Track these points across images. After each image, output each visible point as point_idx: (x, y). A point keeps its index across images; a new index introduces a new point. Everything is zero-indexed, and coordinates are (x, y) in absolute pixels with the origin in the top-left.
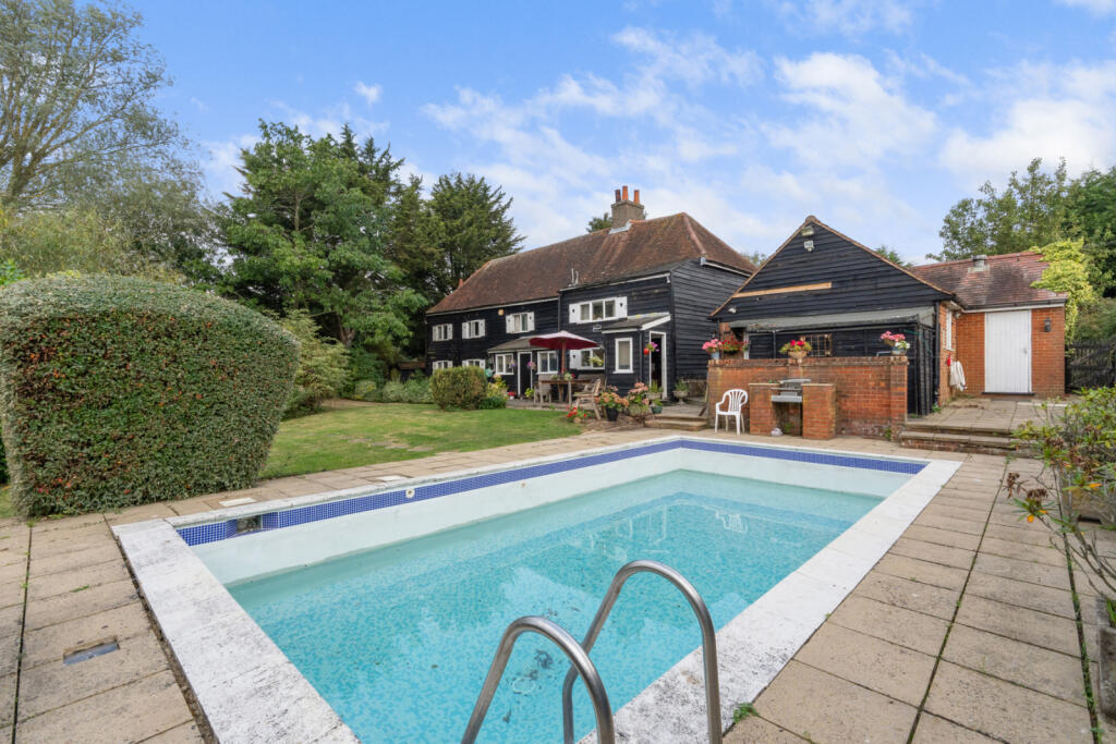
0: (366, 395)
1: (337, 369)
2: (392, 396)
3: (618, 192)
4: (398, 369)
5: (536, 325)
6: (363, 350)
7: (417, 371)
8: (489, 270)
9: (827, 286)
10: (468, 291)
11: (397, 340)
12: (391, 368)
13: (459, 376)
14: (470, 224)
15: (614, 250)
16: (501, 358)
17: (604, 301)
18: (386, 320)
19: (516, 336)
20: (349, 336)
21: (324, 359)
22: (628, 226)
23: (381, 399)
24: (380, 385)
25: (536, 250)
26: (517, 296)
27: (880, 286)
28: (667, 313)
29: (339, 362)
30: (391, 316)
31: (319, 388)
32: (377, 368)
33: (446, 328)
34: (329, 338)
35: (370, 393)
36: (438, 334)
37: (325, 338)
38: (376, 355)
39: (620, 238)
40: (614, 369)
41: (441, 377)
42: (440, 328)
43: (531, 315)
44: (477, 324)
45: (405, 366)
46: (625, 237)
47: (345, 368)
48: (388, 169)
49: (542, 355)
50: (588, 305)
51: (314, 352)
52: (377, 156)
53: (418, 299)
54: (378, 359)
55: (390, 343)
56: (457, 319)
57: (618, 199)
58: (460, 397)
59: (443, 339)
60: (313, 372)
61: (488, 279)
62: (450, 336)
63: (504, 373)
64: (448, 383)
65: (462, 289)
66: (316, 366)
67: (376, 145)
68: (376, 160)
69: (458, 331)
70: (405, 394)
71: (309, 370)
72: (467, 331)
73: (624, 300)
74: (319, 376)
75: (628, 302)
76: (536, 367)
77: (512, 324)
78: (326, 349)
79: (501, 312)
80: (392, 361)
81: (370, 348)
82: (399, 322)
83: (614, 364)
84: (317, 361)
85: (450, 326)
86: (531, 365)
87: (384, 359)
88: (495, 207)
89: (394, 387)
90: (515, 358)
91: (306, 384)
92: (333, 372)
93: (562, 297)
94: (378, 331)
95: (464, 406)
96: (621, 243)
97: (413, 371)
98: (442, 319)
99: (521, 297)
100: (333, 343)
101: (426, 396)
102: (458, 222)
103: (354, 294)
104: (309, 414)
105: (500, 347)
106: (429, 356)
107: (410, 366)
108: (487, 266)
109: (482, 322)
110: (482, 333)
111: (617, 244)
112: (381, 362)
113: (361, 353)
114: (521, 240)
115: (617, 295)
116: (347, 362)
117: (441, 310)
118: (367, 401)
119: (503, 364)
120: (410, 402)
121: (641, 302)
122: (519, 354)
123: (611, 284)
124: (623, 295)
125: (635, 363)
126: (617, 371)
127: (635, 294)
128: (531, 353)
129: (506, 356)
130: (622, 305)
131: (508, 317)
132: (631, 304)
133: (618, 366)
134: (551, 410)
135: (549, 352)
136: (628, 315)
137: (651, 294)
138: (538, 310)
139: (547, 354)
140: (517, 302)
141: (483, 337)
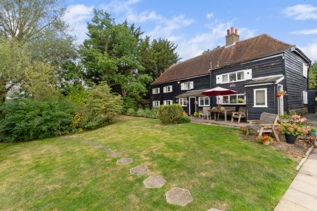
0: (131, 114)
1: (118, 106)
2: (140, 115)
3: (228, 31)
4: (141, 104)
5: (194, 87)
6: (129, 98)
7: (148, 104)
8: (172, 68)
10: (165, 76)
11: (141, 94)
12: (139, 103)
13: (171, 109)
14: (164, 53)
15: (229, 54)
16: (181, 100)
17: (236, 72)
18: (138, 85)
19: (185, 91)
20: (125, 93)
21: (113, 102)
22: (234, 44)
23: (136, 115)
24: (136, 110)
25: (191, 59)
26: (185, 75)
28: (282, 75)
29: (119, 103)
30: (140, 84)
31: (111, 114)
32: (134, 104)
33: (157, 89)
34: (115, 93)
35: (132, 113)
36: (154, 92)
37: (114, 93)
38: (134, 99)
39: (231, 49)
40: (253, 105)
41: (163, 110)
42: (155, 89)
43: (192, 83)
44: (169, 87)
45: (143, 103)
46: (234, 48)
47: (122, 105)
48: (138, 35)
49: (200, 98)
50: (227, 75)
51: (110, 99)
52: (135, 30)
53: (149, 78)
54: (135, 100)
55: (138, 95)
56: (161, 86)
57: (228, 33)
58: (172, 118)
59: (156, 93)
60: (108, 107)
61: (172, 71)
62: (159, 92)
63: (183, 106)
64: (166, 112)
65: (162, 76)
66: (110, 105)
67: (135, 26)
68: (134, 31)
69: (162, 90)
70: (145, 114)
71: (107, 107)
72: (165, 90)
73: (250, 71)
74: (111, 109)
75: (252, 71)
76: (198, 103)
77: (184, 87)
78: (114, 97)
79: (179, 82)
80: (139, 101)
81: (132, 97)
82: (142, 86)
83: (253, 102)
84: (110, 103)
85: (159, 89)
86: (196, 102)
87: (136, 101)
88: (172, 48)
89: (140, 111)
90: (188, 99)
91: (106, 112)
92: (117, 107)
93: (212, 73)
94: (134, 90)
95: (173, 123)
96: (232, 51)
97: (146, 104)
98: (156, 86)
99: (187, 76)
100: (117, 95)
101: (153, 115)
102: (160, 53)
103: (126, 76)
104: (108, 125)
105: (180, 95)
106: (151, 99)
107: (145, 103)
108: (171, 67)
109: (171, 87)
110: (171, 90)
111: (230, 52)
112: (135, 101)
113: (129, 99)
114: (181, 59)
115: (245, 69)
116: (123, 103)
117: (155, 83)
118: (131, 116)
119: (182, 102)
120: (147, 117)
121: (261, 71)
122: (189, 98)
123: (241, 64)
124: (249, 68)
125: (269, 102)
126: (255, 106)
127: (257, 67)
128: (195, 97)
129: (184, 99)
130: (248, 73)
131: (182, 84)
132: (254, 72)
133: (256, 103)
134: (217, 125)
135: (204, 97)
136: (253, 78)
137: (269, 66)
138: (196, 80)
139: (203, 98)
140: (185, 78)
141: (171, 92)
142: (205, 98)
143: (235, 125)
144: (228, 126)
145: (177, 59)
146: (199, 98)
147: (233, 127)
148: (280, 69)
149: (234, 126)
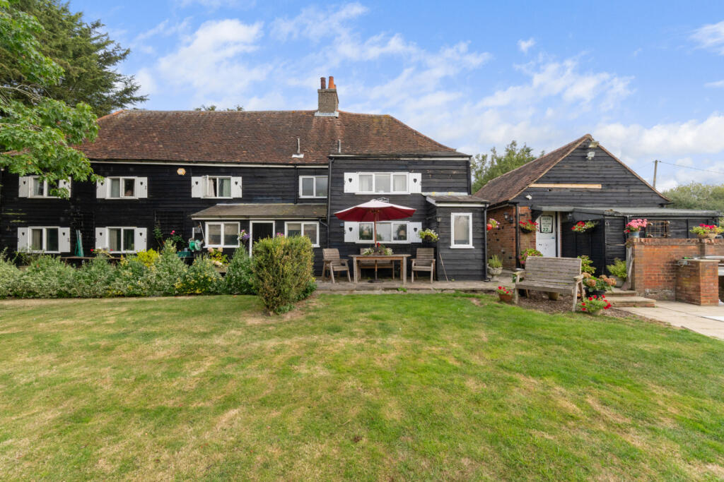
3: (323, 80)
5: (243, 192)
9: (598, 186)
15: (332, 131)
16: (215, 227)
17: (392, 174)
22: (336, 113)
26: (209, 155)
27: (631, 191)
36: (31, 188)
40: (451, 244)
43: (236, 180)
44: (130, 182)
49: (288, 225)
50: (369, 176)
57: (323, 86)
59: (46, 196)
63: (223, 245)
69: (84, 188)
72: (107, 189)
73: (418, 176)
75: (423, 178)
77: (202, 188)
79: (181, 172)
83: (449, 238)
90: (245, 227)
93: (333, 164)
96: (337, 126)
99: (221, 158)
106: (7, 219)
109: (141, 181)
110: (142, 194)
111: (332, 126)
115: (410, 171)
119: (219, 234)
121: (436, 180)
122: (251, 223)
123: (402, 159)
124: (416, 171)
125: (477, 238)
126: (453, 246)
127: (431, 172)
128: (274, 222)
129: (225, 225)
130: (415, 180)
131: (194, 179)
132: (426, 180)
133: (455, 241)
134: (401, 292)
135: (303, 223)
136: (422, 191)
137: (448, 174)
138: (250, 176)
139: (300, 225)
140: (214, 163)
141: (141, 199)
142: (305, 225)
143: (443, 288)
144: (428, 292)
145: (128, 97)
146: (286, 223)
147: (439, 292)
148: (463, 183)
149: (442, 290)
